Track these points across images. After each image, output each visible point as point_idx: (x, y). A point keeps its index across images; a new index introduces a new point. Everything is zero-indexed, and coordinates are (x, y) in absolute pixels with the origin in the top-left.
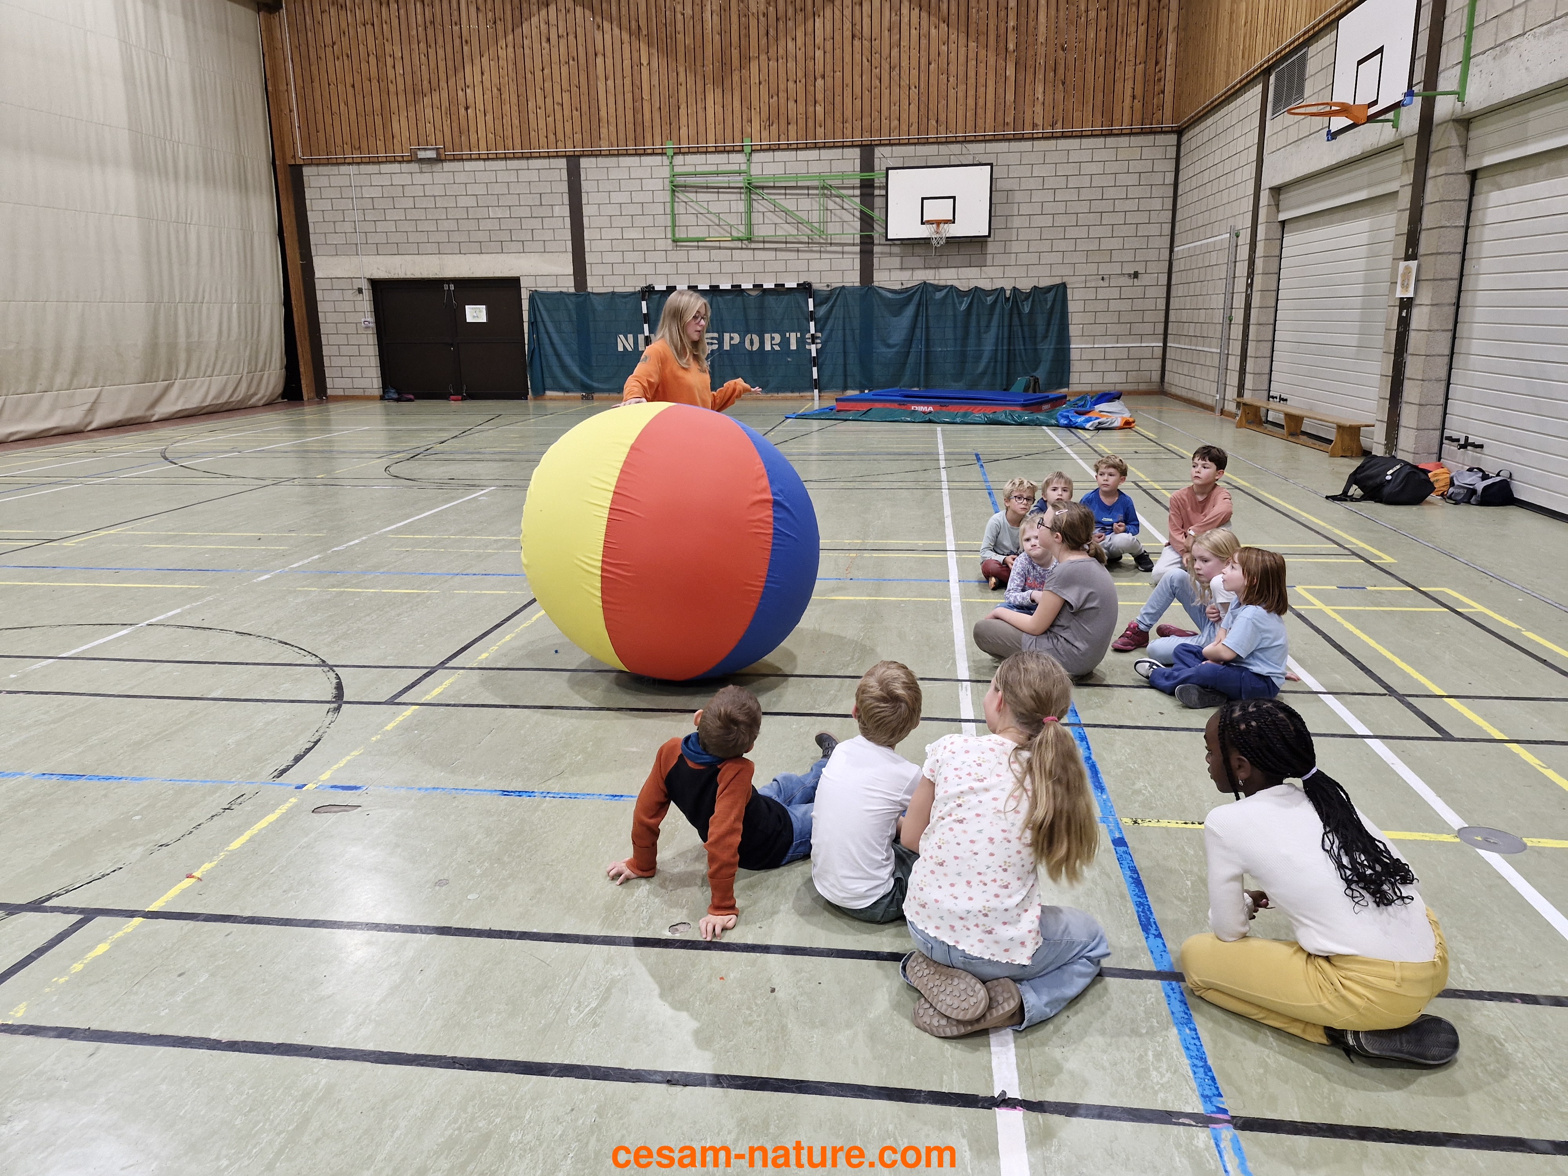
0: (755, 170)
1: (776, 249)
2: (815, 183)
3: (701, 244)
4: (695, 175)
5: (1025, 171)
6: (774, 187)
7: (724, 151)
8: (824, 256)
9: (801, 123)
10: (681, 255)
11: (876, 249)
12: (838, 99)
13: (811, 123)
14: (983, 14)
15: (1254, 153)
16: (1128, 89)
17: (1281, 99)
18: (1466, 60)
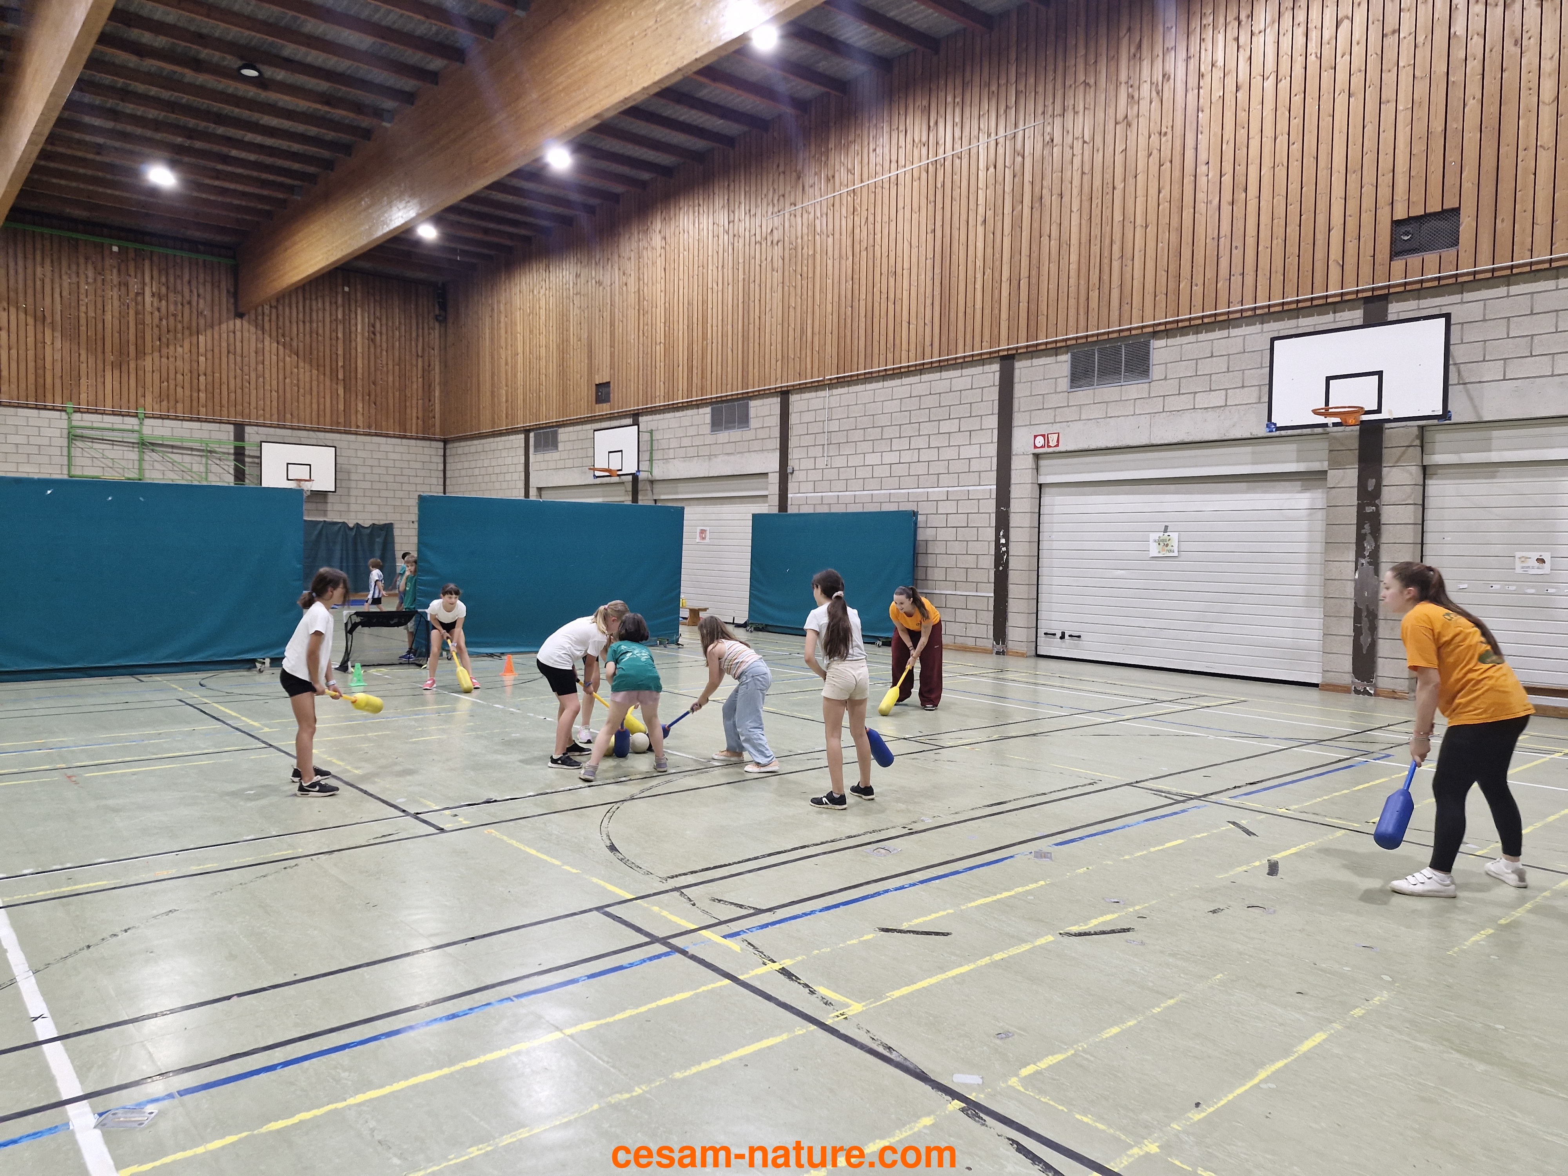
0: (147, 431)
2: (198, 447)
4: (90, 429)
6: (162, 445)
7: (120, 414)
9: (187, 403)
13: (195, 403)
14: (321, 354)
15: (521, 468)
16: (414, 413)
17: (540, 446)
18: (651, 460)
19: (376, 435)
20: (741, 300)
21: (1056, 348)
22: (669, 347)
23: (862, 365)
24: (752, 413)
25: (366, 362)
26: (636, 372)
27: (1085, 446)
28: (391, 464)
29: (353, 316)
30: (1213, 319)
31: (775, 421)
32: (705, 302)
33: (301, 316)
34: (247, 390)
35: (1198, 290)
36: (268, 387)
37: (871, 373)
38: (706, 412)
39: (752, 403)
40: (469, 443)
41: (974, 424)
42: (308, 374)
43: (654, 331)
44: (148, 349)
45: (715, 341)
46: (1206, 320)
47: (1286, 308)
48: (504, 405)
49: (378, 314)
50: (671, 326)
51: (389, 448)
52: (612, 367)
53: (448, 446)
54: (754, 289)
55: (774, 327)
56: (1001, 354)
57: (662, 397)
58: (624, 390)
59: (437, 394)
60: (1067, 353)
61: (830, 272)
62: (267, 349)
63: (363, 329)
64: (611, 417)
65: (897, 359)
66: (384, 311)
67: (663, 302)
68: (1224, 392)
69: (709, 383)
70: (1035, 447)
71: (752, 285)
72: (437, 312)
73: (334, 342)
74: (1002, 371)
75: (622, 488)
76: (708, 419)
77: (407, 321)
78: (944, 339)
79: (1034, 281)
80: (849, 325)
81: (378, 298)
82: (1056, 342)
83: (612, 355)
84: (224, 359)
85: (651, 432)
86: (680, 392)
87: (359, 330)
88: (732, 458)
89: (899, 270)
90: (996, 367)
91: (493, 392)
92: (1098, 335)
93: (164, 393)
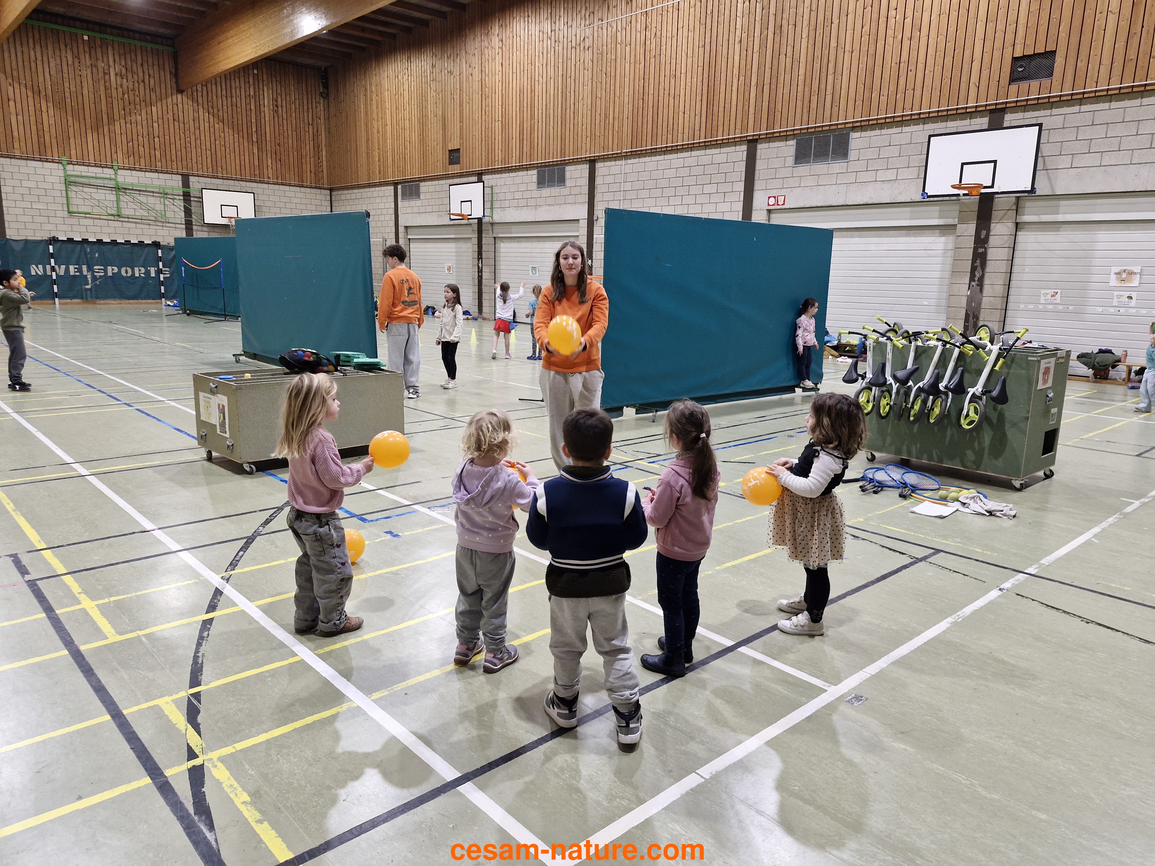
0: (120, 179)
1: (136, 223)
2: (157, 190)
3: (87, 216)
4: (82, 177)
5: (266, 198)
6: (132, 190)
7: (101, 166)
8: (164, 228)
9: (148, 158)
10: (74, 221)
11: (194, 227)
12: (168, 150)
13: (153, 159)
14: (240, 122)
15: (392, 211)
16: (308, 167)
17: (406, 195)
18: (492, 208)
19: (282, 184)
20: (560, 91)
21: (786, 136)
22: (505, 126)
23: (649, 143)
24: (568, 175)
25: (272, 128)
26: (480, 142)
27: (802, 205)
28: (294, 206)
29: (261, 92)
30: (892, 120)
31: (585, 181)
32: (533, 91)
33: (224, 92)
34: (189, 149)
35: (884, 99)
36: (203, 147)
37: (656, 149)
38: (533, 174)
39: (568, 168)
40: (350, 191)
41: (727, 188)
42: (231, 137)
43: (493, 111)
44: (116, 117)
45: (540, 121)
46: (888, 120)
47: (940, 114)
48: (377, 163)
49: (279, 91)
50: (507, 108)
51: (292, 194)
52: (461, 138)
53: (334, 193)
54: (570, 82)
55: (585, 112)
56: (748, 138)
57: (500, 161)
58: (471, 155)
59: (324, 154)
60: (793, 139)
61: (627, 73)
62: (201, 118)
63: (269, 102)
64: (461, 175)
65: (675, 140)
66: (283, 89)
67: (500, 89)
68: (896, 170)
69: (536, 152)
70: (769, 205)
71: (569, 80)
72: (321, 90)
73: (249, 113)
74: (748, 150)
75: (469, 228)
76: (535, 178)
77: (301, 97)
78: (709, 126)
79: (773, 86)
80: (640, 113)
81: (278, 79)
82: (787, 131)
83: (461, 128)
84: (171, 125)
85: (492, 187)
86: (514, 158)
87: (266, 104)
88: (553, 207)
89: (678, 74)
90: (744, 147)
91: (368, 154)
92: (815, 127)
93: (131, 150)
